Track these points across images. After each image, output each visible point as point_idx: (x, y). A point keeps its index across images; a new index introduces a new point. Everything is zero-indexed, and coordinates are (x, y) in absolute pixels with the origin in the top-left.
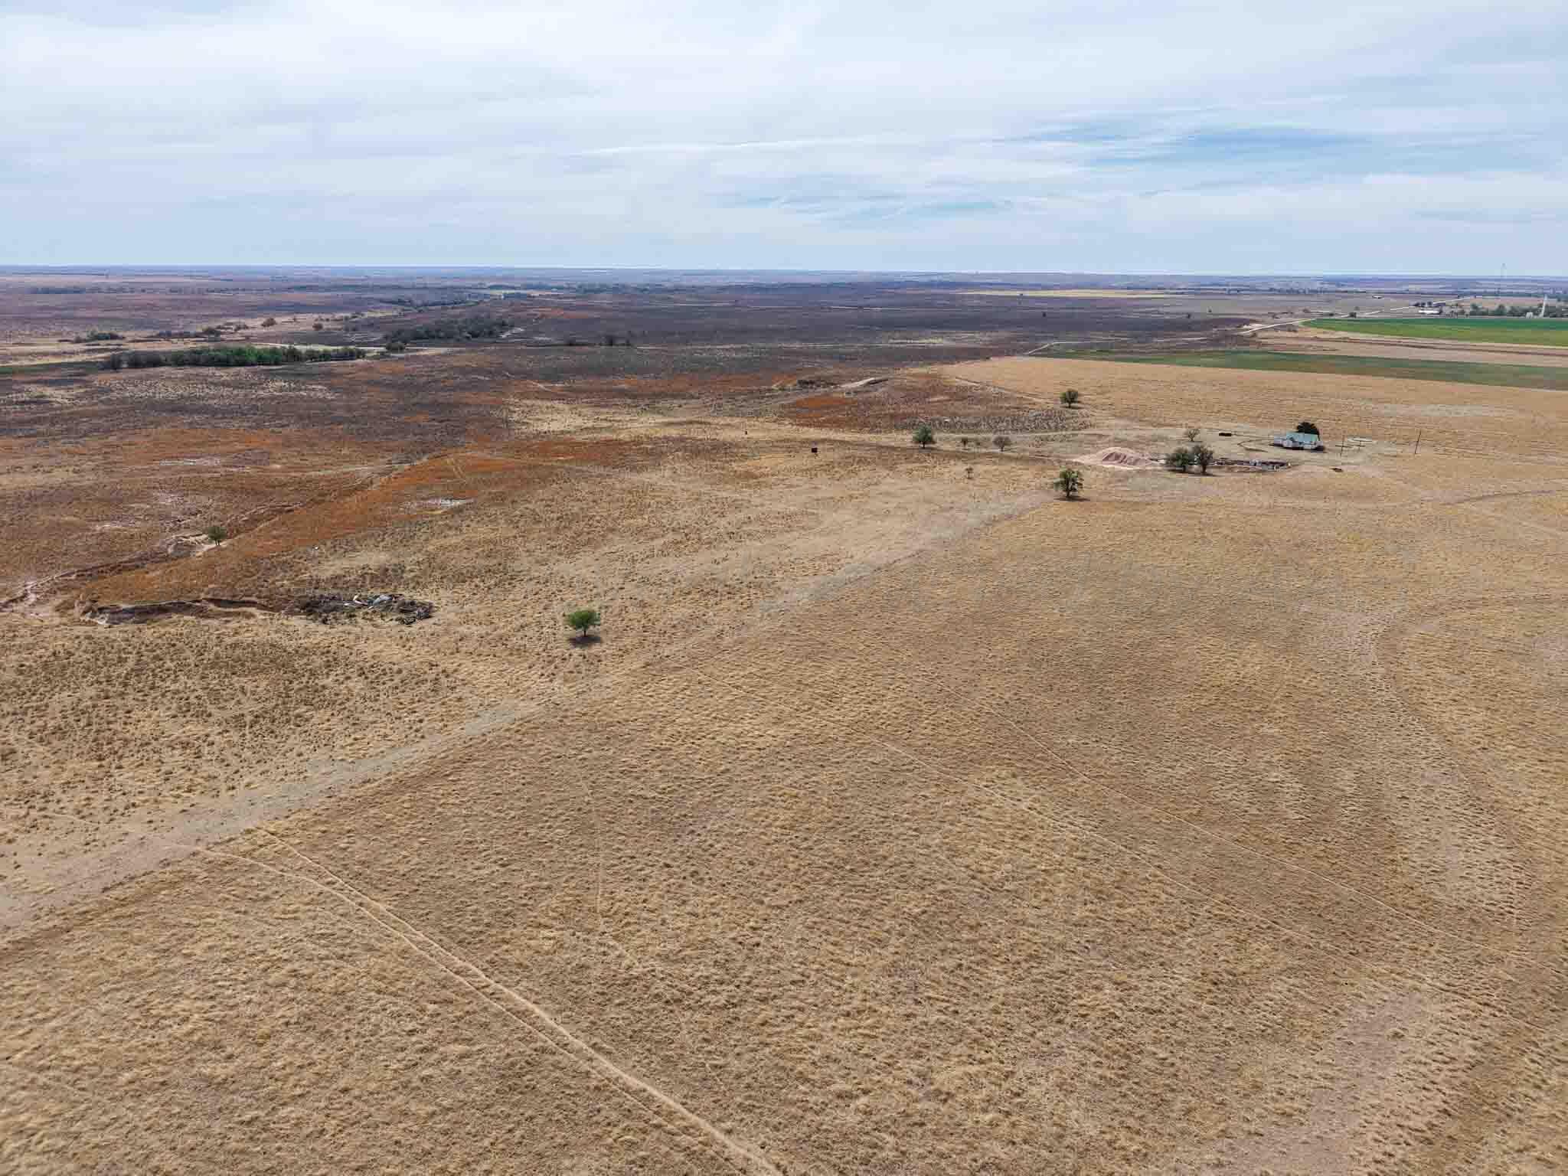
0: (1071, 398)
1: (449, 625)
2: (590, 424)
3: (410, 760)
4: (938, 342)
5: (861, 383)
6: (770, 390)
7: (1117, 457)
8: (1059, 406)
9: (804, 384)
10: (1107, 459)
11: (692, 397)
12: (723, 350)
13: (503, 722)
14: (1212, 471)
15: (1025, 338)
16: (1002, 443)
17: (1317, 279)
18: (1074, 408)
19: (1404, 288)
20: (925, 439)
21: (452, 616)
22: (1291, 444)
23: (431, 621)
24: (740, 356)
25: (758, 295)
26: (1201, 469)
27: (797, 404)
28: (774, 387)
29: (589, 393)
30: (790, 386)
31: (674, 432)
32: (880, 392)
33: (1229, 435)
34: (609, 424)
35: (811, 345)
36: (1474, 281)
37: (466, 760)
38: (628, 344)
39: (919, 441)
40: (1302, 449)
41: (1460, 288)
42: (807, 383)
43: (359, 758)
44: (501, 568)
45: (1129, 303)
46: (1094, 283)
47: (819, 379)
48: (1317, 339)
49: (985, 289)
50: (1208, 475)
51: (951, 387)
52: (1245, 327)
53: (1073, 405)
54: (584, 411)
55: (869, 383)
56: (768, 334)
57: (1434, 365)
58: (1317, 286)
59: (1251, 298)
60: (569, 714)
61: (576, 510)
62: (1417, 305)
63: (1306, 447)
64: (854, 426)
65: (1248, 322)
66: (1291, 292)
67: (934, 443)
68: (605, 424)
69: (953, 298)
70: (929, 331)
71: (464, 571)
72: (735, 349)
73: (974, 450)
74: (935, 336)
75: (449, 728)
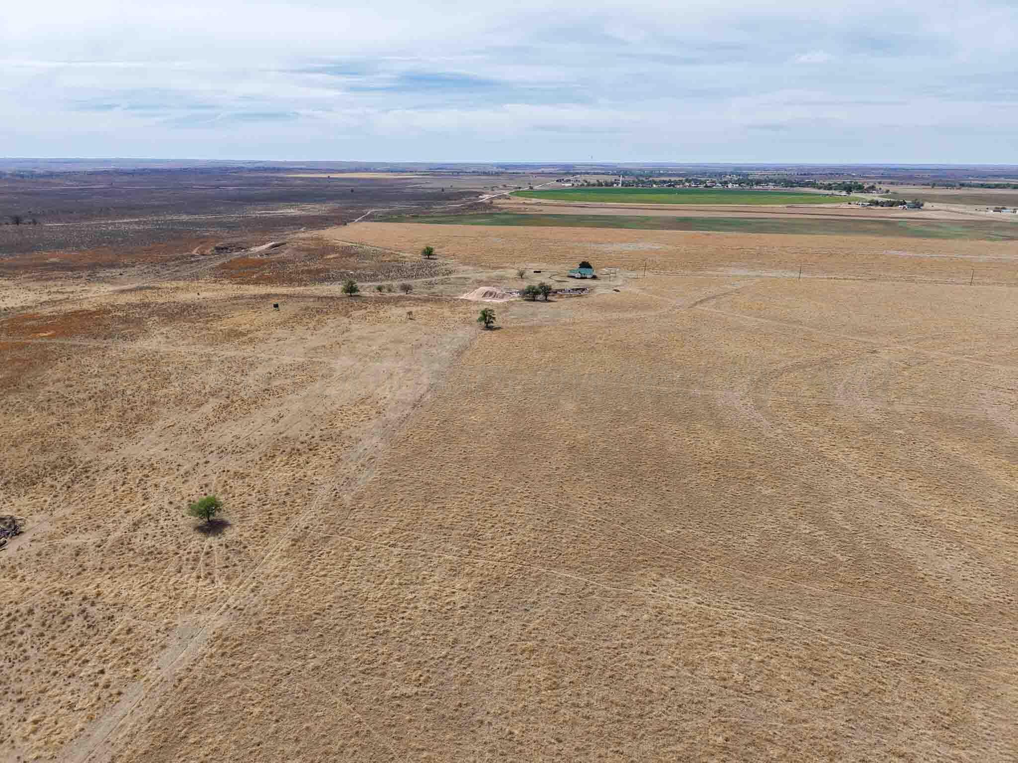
0: (428, 252)
1: (50, 538)
2: (45, 298)
3: (126, 731)
4: (292, 211)
5: (264, 247)
6: (193, 256)
7: (491, 294)
8: (420, 257)
9: (219, 249)
10: (484, 296)
11: (126, 266)
12: (127, 224)
13: (198, 646)
14: (553, 298)
15: (352, 208)
16: (406, 288)
17: (493, 165)
18: (432, 259)
19: (540, 171)
20: (351, 290)
21: (48, 528)
22: (579, 275)
23: (26, 538)
24: (141, 227)
25: (126, 178)
26: (544, 298)
27: (223, 266)
28: (194, 252)
29: (26, 268)
30: (208, 251)
31: (134, 298)
32: (285, 254)
33: (540, 272)
34: (65, 296)
35: (196, 216)
36: (572, 166)
37: (191, 709)
38: (35, 222)
39: (347, 291)
40: (586, 278)
41: (568, 171)
42: (222, 249)
43: (57, 748)
44: (65, 460)
45: (399, 182)
46: (367, 169)
47: (230, 245)
48: (524, 203)
49: (299, 173)
50: (550, 301)
51: (338, 247)
52: (480, 197)
53: (430, 257)
54: (31, 285)
55: (273, 246)
56: (156, 210)
57: (598, 218)
58: (495, 169)
59: (468, 178)
60: (262, 618)
61: (101, 387)
62: (557, 181)
63: (588, 276)
64: (284, 281)
65: (481, 193)
66: (485, 174)
67: (358, 291)
68: (60, 297)
69: (282, 179)
70: (281, 204)
71: (27, 472)
72: (136, 223)
73: (388, 295)
74: (287, 207)
75: (142, 672)
